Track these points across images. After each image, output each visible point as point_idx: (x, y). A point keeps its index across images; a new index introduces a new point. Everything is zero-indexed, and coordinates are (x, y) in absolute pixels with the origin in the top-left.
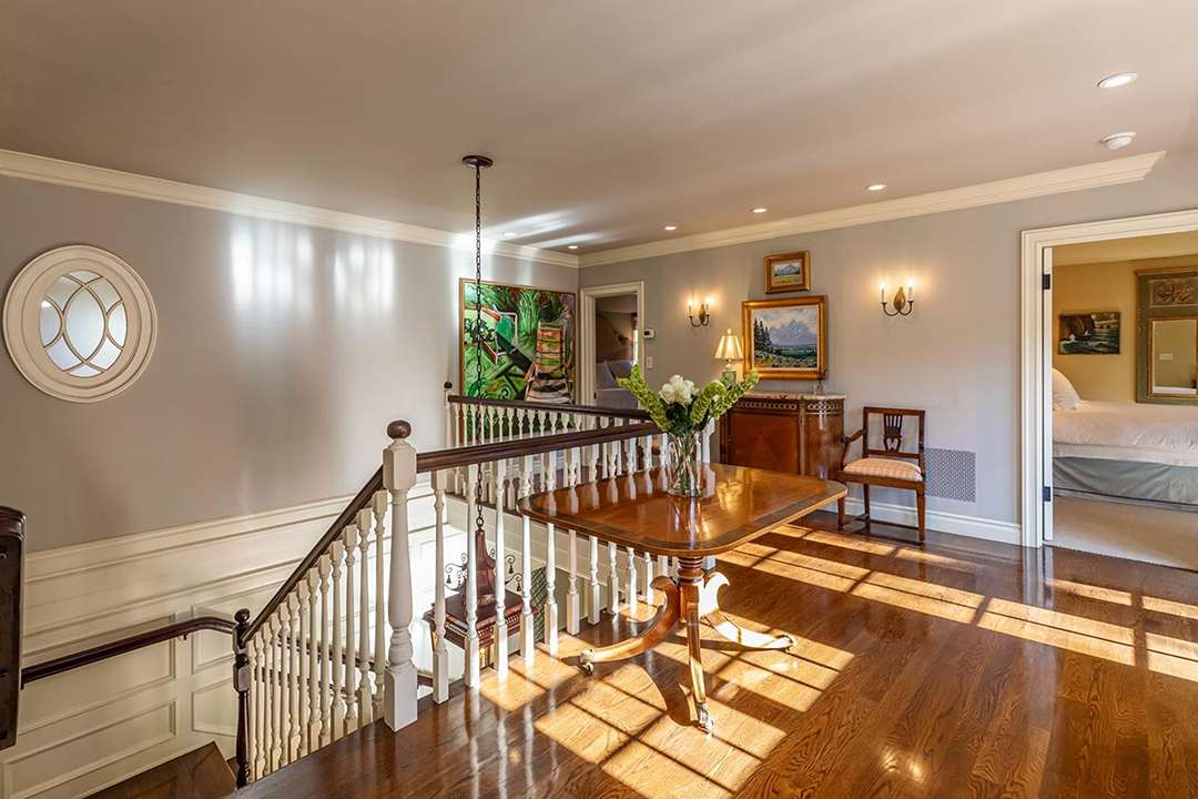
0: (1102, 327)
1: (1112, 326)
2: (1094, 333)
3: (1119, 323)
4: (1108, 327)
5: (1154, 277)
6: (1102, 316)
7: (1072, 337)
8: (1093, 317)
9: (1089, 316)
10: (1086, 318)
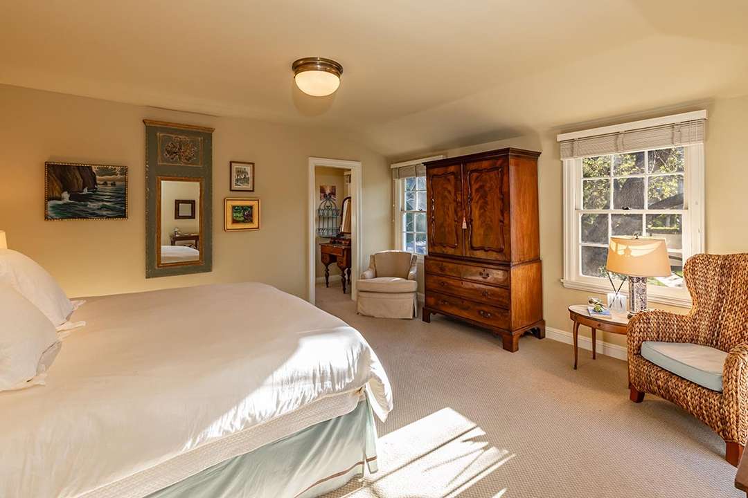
0: (105, 184)
1: (117, 183)
2: (95, 191)
3: (125, 180)
4: (113, 184)
5: (163, 130)
6: (105, 171)
7: (66, 195)
8: (94, 169)
9: (90, 168)
10: (86, 172)
